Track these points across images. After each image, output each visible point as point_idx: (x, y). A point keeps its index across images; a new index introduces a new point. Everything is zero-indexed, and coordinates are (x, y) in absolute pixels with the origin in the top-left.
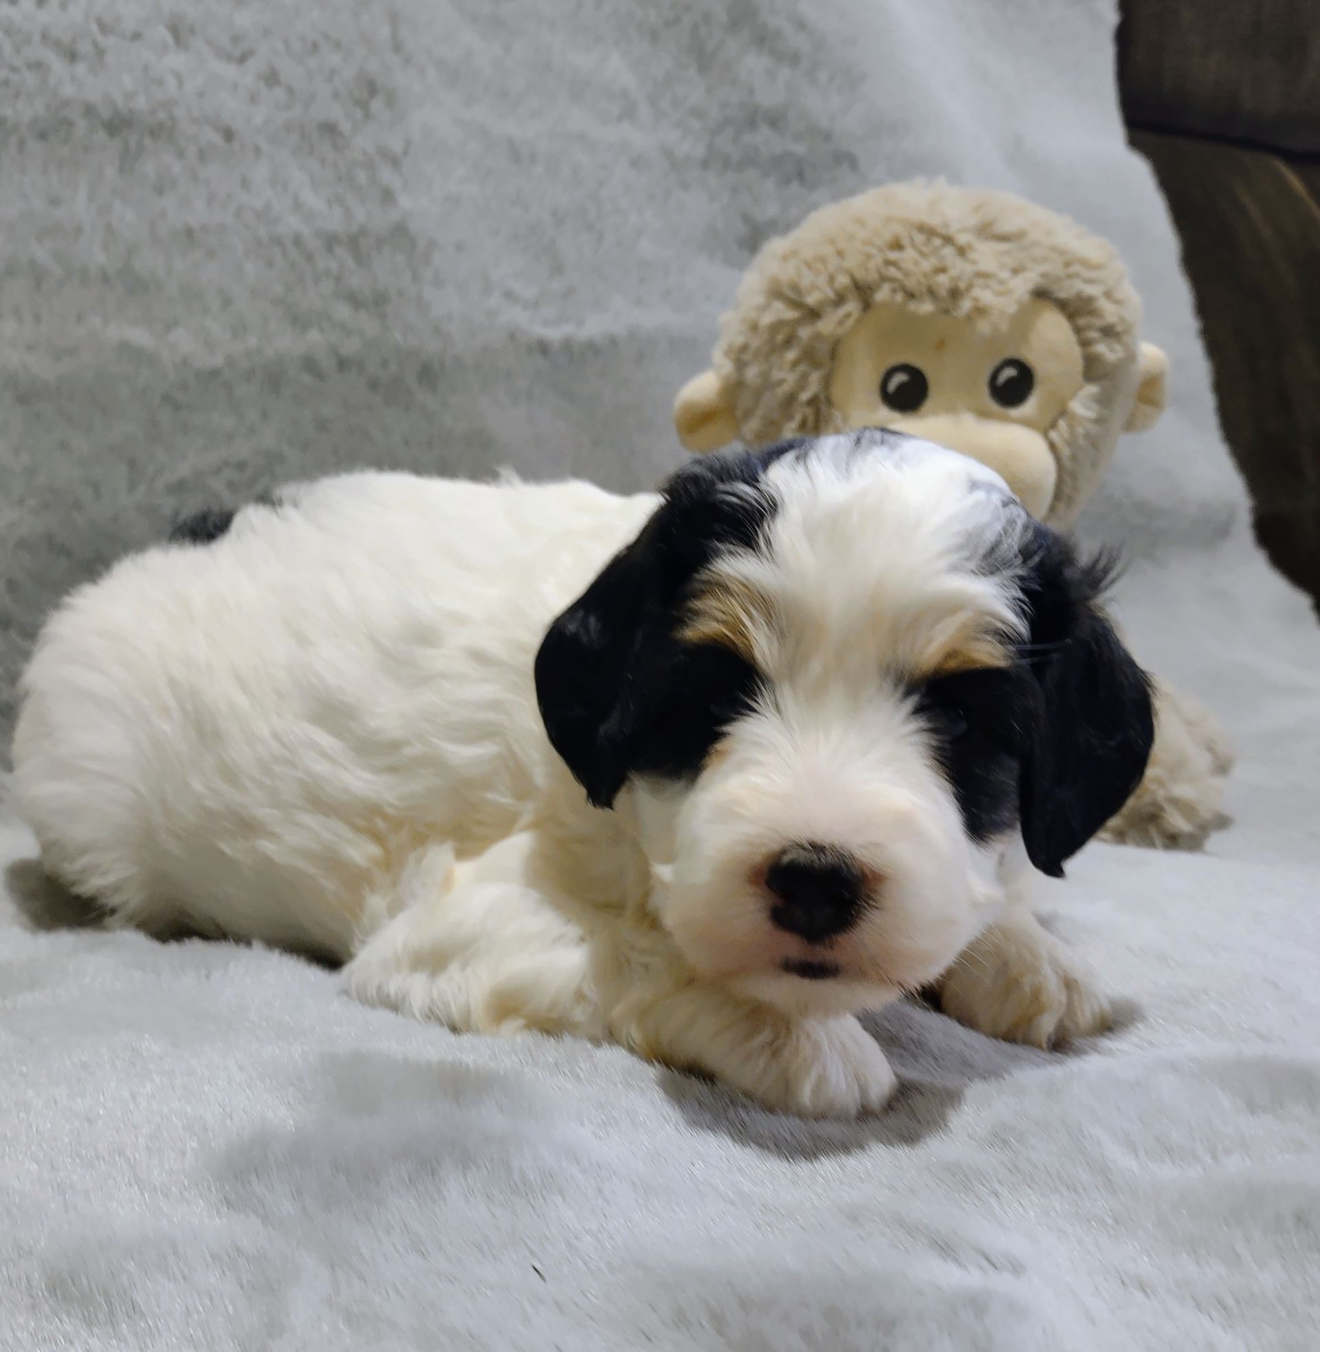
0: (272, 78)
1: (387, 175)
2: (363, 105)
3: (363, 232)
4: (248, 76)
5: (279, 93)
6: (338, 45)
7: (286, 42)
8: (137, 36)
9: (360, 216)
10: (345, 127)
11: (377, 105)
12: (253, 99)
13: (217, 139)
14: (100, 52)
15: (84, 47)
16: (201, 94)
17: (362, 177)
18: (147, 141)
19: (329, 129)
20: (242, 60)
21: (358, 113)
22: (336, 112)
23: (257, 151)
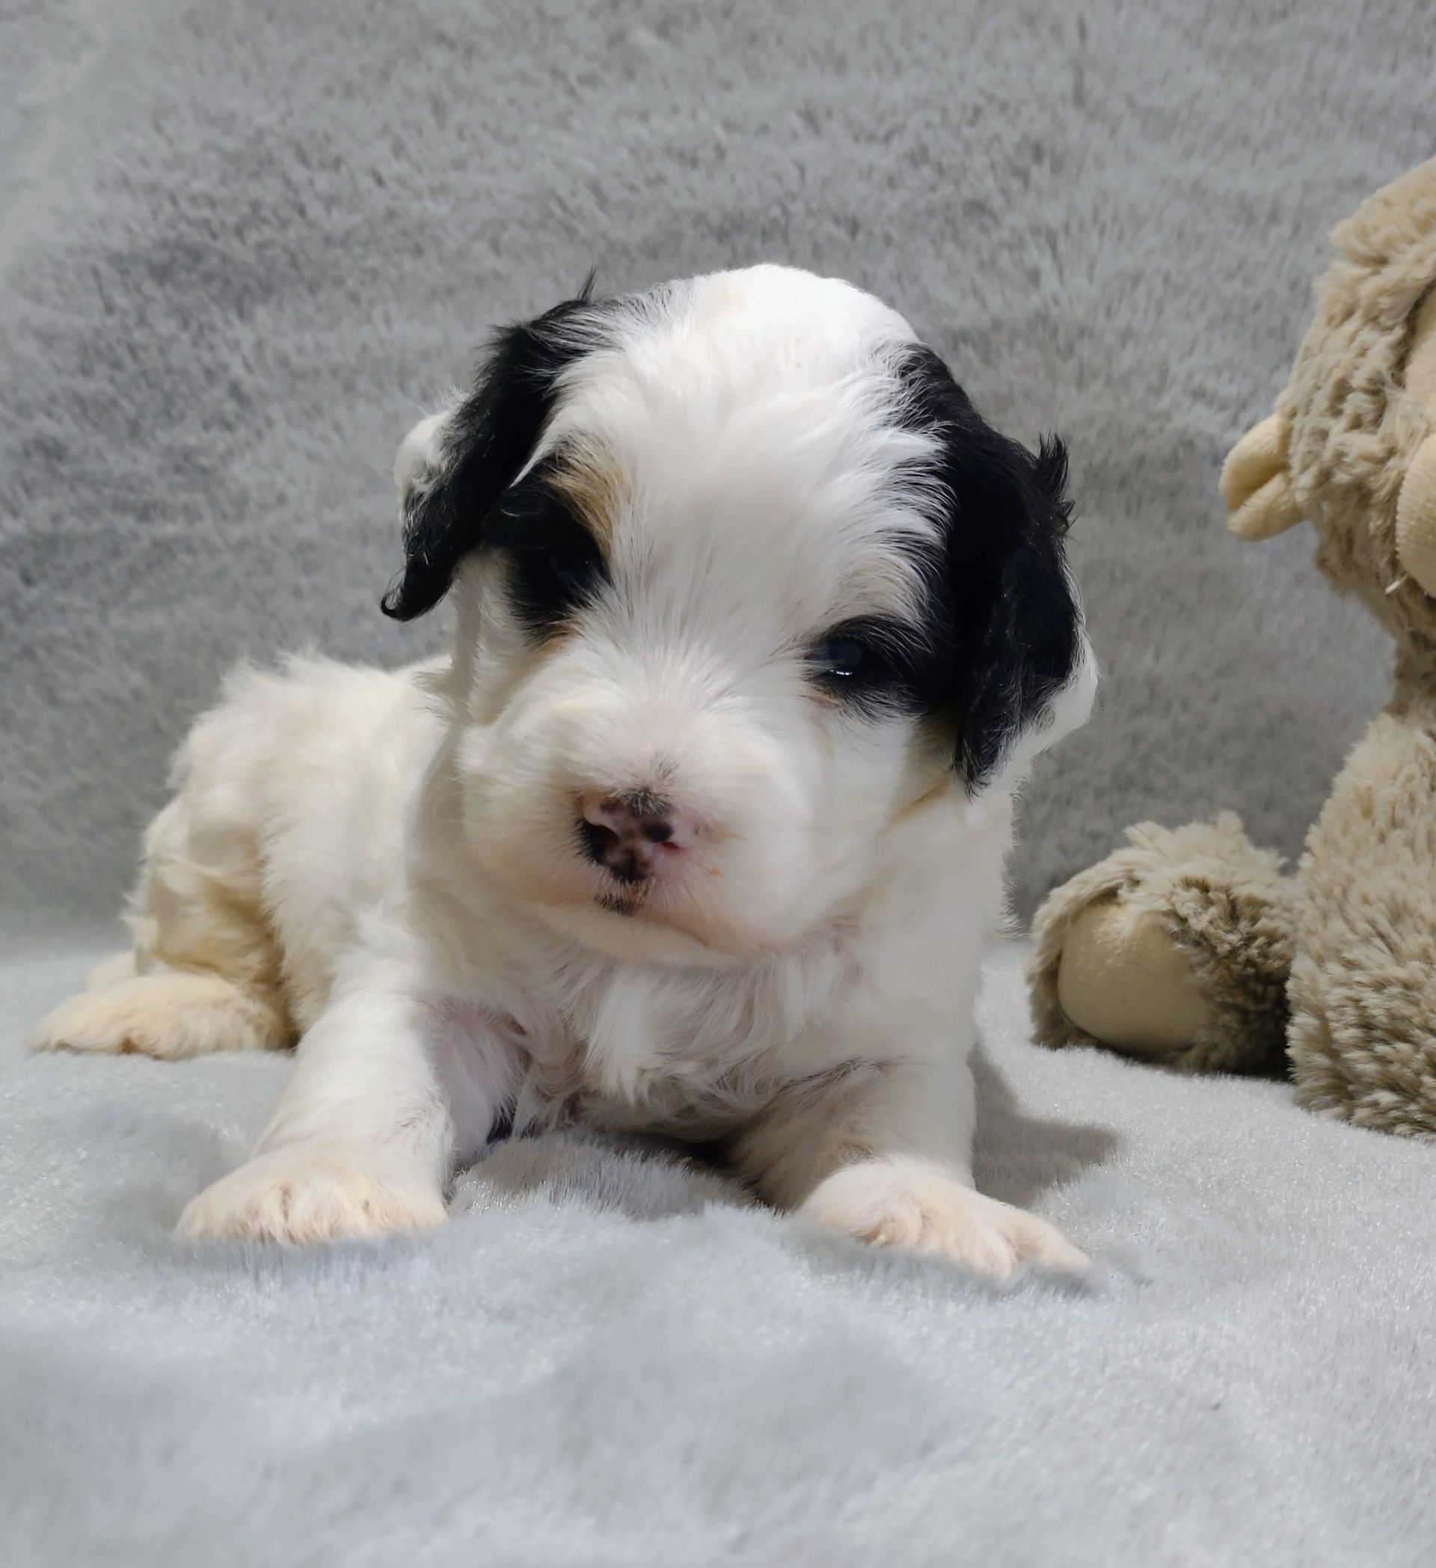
0: (918, 157)
1: (1037, 256)
2: (1024, 175)
3: (997, 325)
4: (886, 159)
5: (927, 172)
6: (1004, 107)
7: (944, 111)
8: (764, 129)
9: (995, 303)
10: (997, 202)
11: (1040, 174)
12: (892, 182)
13: (841, 234)
14: (720, 152)
15: (707, 154)
16: (826, 183)
17: (1005, 259)
18: (758, 245)
19: (978, 208)
20: (888, 138)
21: (1015, 184)
22: (988, 187)
23: (888, 240)
